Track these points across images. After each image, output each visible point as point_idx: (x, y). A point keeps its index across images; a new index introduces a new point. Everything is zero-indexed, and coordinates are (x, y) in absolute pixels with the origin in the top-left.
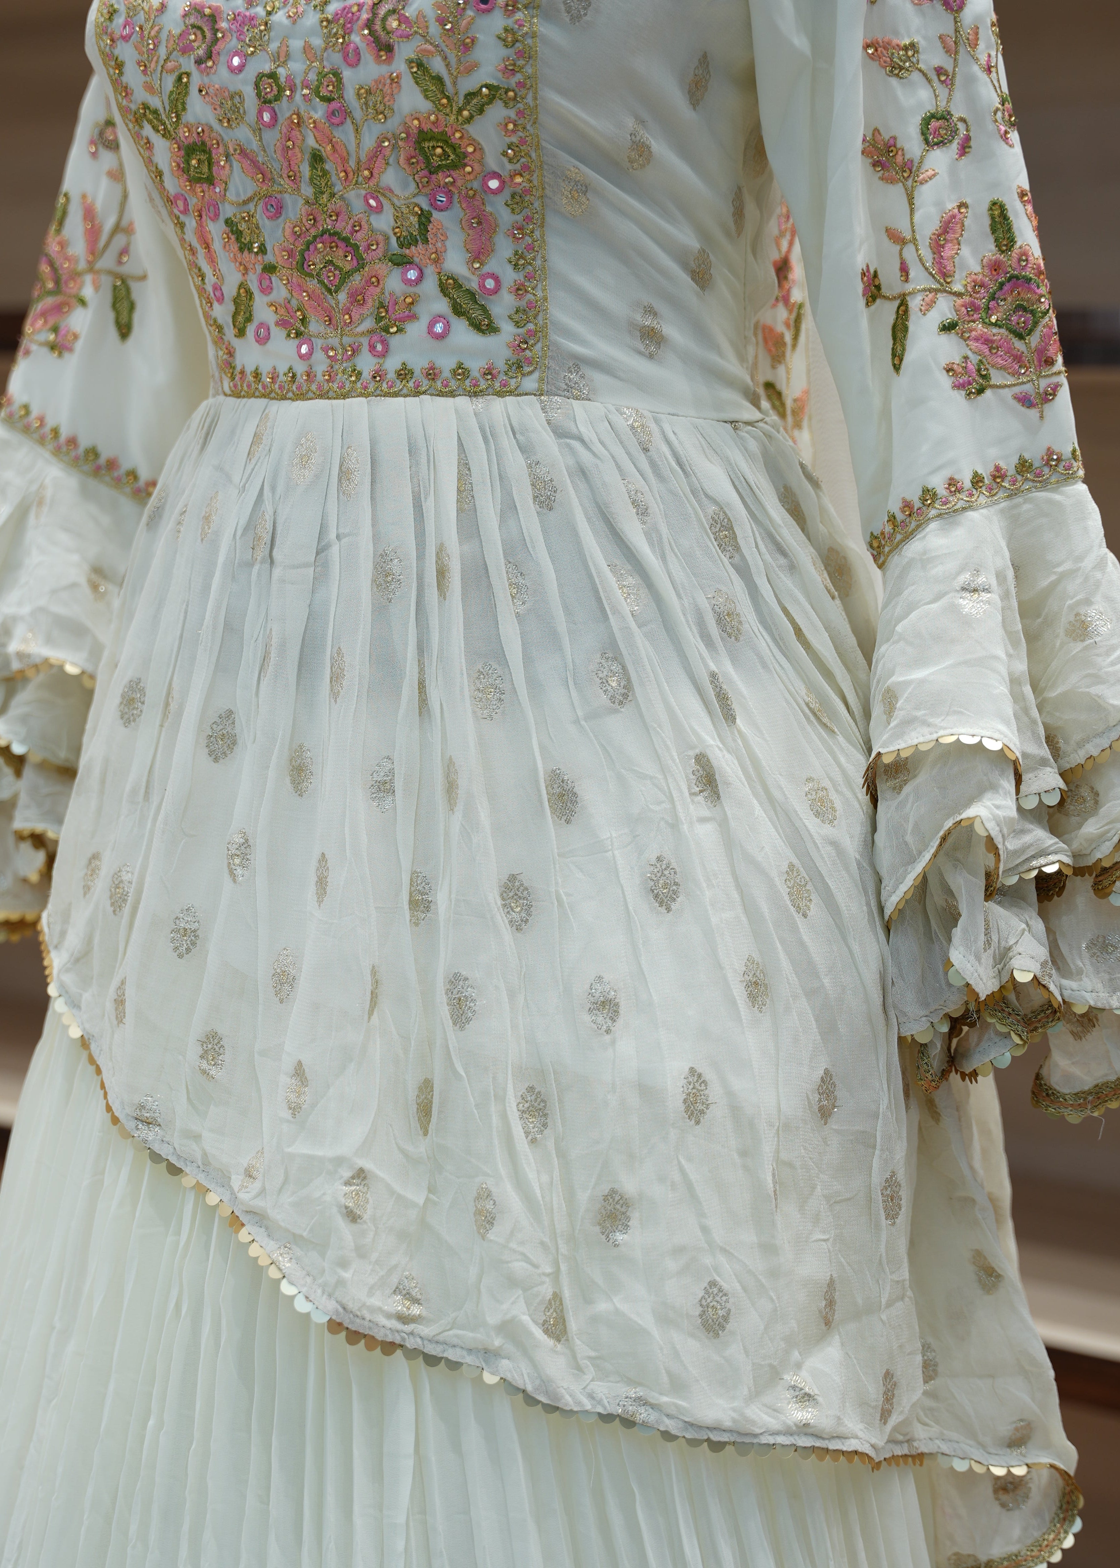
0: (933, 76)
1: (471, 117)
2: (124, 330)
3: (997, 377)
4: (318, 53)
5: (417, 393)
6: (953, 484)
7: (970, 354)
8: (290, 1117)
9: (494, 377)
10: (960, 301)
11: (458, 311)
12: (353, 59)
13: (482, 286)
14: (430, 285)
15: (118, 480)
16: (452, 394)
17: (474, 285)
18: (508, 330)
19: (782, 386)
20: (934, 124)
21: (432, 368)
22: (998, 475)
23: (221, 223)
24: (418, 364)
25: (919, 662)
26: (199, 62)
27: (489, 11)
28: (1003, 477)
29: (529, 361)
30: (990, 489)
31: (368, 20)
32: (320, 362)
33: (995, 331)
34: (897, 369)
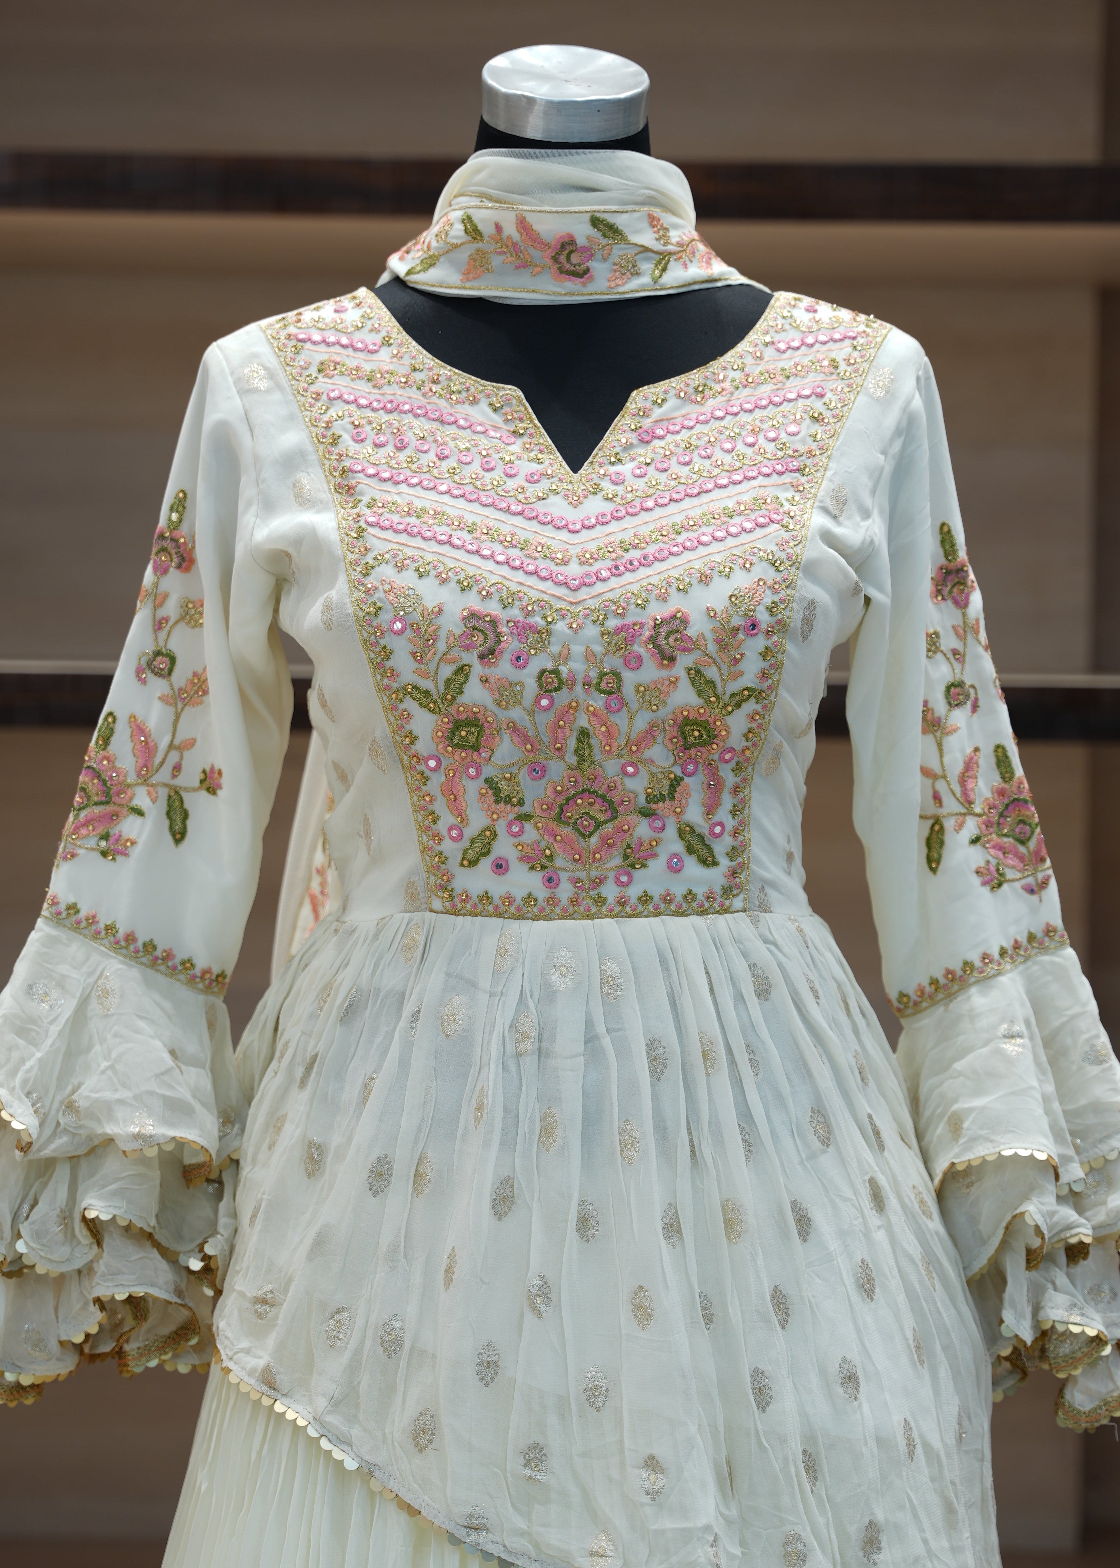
0: (950, 655)
1: (733, 711)
2: (179, 835)
3: (1010, 874)
4: (598, 657)
5: (657, 914)
6: (985, 957)
7: (990, 859)
8: (649, 1501)
9: (715, 899)
10: (981, 821)
11: (690, 850)
12: (635, 663)
13: (711, 832)
14: (671, 832)
15: (174, 968)
16: (683, 914)
17: (705, 832)
18: (725, 863)
20: (952, 689)
21: (668, 895)
22: (1017, 946)
23: (480, 782)
24: (656, 891)
25: (978, 1092)
26: (481, 657)
27: (755, 635)
28: (1019, 948)
29: (738, 886)
30: (1012, 957)
31: (651, 636)
32: (565, 891)
33: (1005, 840)
34: (934, 871)
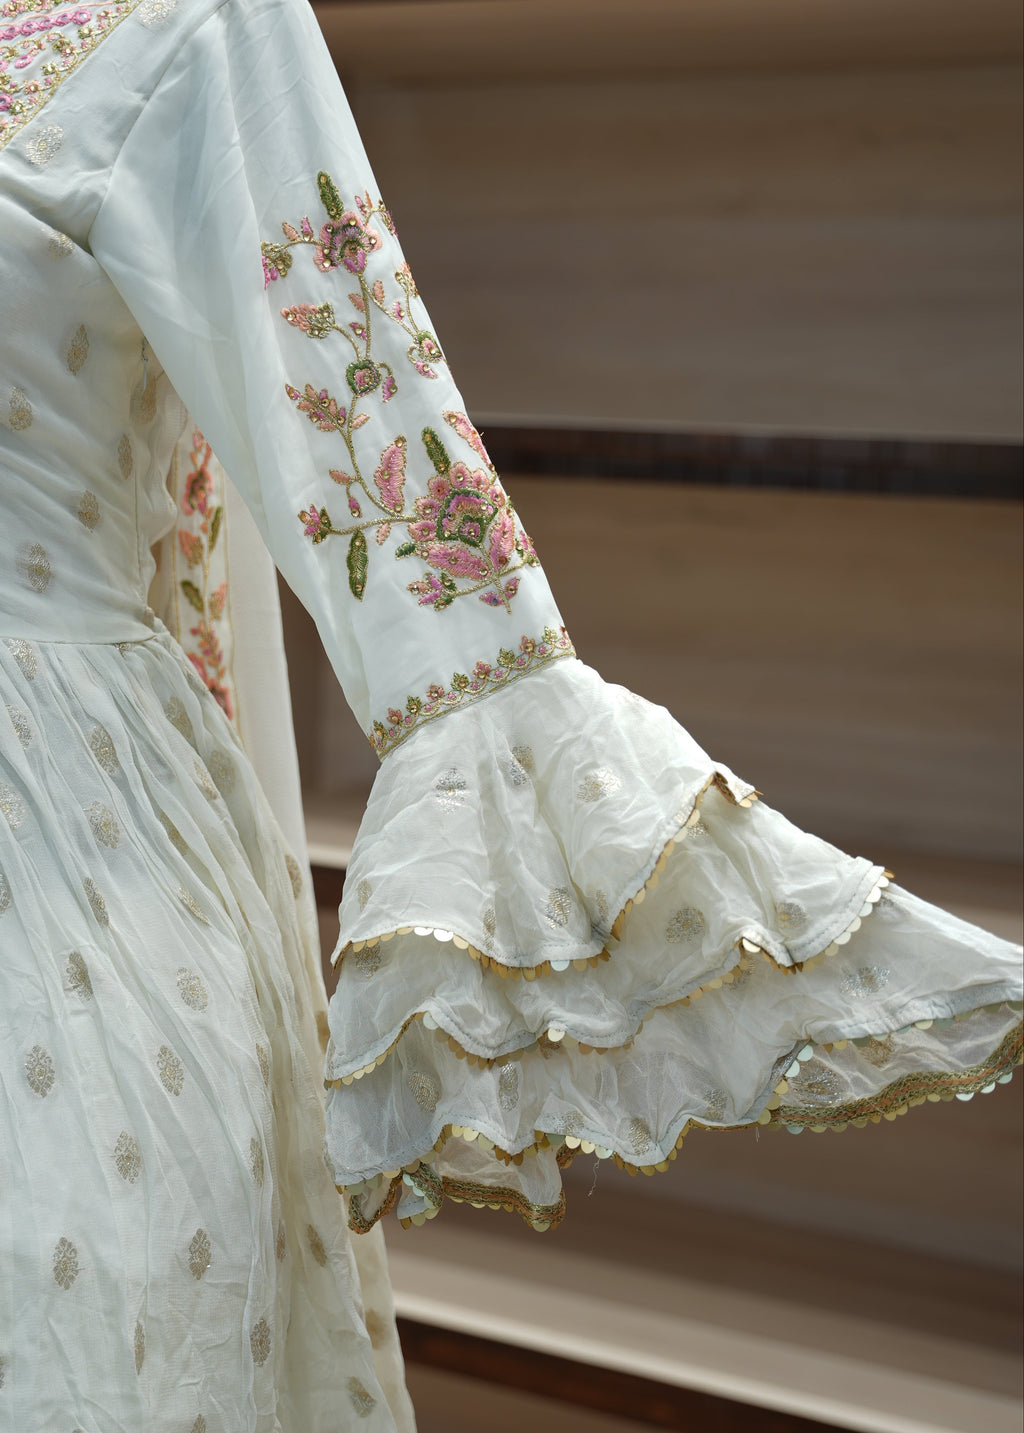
3: (460, 586)
6: (433, 691)
7: (431, 570)
10: (413, 526)
19: (199, 583)
22: (482, 671)
28: (485, 673)
30: (473, 687)
33: (450, 544)
34: (358, 594)
